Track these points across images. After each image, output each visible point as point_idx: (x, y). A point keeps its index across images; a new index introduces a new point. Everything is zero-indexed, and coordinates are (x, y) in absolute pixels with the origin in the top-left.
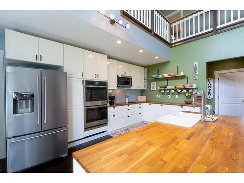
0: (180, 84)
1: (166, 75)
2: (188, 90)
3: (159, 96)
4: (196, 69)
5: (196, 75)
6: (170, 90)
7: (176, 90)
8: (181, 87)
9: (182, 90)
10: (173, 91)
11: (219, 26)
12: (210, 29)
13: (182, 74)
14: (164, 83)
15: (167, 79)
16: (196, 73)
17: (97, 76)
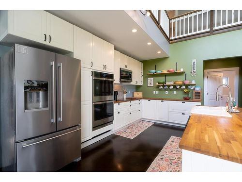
0: (179, 80)
1: (165, 71)
2: (187, 86)
3: (156, 92)
4: (194, 66)
5: (194, 72)
6: (169, 86)
7: (175, 86)
8: (180, 83)
9: (181, 86)
10: (172, 87)
11: (216, 28)
12: (208, 30)
13: (182, 70)
14: (162, 79)
15: (165, 75)
16: (194, 70)
17: (105, 67)
